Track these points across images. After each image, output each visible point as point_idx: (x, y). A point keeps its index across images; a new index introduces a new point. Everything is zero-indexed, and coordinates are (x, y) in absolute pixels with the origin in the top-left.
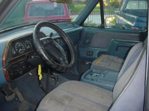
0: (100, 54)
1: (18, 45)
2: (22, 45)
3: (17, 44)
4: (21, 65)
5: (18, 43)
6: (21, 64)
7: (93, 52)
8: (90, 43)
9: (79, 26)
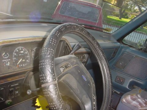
0: (133, 85)
1: (19, 51)
2: (26, 53)
3: (18, 49)
4: (11, 89)
5: (20, 48)
6: (13, 87)
7: (124, 80)
8: (124, 67)
9: (116, 41)
